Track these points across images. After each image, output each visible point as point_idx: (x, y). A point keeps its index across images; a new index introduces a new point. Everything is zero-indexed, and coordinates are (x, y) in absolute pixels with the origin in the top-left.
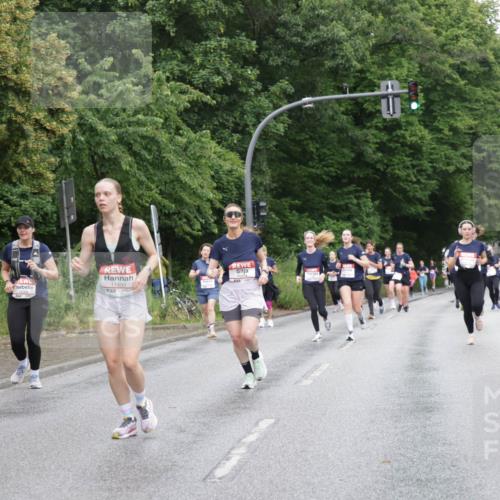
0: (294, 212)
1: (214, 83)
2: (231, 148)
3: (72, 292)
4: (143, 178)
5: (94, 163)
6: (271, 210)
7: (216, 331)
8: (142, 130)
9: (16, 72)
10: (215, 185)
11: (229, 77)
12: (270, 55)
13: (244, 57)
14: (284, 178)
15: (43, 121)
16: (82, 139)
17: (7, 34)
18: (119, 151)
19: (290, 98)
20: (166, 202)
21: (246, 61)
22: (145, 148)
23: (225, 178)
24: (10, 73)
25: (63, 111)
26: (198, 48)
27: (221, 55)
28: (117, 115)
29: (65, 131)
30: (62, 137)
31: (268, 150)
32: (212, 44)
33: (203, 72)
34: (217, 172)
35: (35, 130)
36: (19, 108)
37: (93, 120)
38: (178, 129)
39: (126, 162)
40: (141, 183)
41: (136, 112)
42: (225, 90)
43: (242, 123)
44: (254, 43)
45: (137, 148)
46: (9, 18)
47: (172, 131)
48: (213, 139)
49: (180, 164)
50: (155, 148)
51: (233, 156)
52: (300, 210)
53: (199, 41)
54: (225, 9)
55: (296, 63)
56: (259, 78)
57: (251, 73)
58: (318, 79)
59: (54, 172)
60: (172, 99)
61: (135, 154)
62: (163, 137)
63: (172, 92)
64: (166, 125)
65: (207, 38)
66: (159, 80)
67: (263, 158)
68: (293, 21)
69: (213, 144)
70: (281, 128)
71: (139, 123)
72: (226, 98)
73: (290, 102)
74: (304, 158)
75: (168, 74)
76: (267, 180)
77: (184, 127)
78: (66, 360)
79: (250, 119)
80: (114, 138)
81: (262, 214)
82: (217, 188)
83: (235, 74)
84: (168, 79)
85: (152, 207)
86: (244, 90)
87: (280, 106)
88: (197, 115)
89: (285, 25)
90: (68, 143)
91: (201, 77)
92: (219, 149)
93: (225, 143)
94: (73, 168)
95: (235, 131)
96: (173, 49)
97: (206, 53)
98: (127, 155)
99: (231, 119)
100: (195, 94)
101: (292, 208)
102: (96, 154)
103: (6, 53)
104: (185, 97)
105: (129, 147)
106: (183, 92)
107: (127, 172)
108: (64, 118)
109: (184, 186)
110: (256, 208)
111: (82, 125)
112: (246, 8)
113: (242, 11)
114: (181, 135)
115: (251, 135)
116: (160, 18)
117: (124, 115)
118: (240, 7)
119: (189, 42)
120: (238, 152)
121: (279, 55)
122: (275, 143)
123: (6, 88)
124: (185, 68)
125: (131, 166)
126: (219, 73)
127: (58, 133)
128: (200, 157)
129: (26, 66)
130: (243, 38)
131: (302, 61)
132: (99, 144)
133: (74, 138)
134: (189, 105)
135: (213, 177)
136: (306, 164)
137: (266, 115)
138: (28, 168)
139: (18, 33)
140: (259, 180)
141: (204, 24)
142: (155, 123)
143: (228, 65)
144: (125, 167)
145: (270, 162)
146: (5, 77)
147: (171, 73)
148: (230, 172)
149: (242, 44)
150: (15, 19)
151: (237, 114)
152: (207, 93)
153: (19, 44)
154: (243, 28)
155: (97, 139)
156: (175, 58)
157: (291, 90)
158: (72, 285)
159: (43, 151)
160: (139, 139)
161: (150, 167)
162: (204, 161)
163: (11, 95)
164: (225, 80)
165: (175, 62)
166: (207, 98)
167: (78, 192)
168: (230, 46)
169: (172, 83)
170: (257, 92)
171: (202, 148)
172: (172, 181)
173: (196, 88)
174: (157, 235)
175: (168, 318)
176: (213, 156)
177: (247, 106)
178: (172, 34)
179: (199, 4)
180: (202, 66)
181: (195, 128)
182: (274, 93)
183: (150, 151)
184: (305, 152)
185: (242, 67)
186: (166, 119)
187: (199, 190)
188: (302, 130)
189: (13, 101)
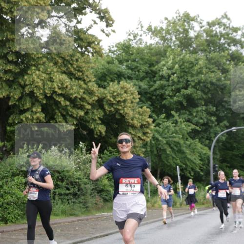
0: (228, 168)
1: (200, 122)
2: (206, 145)
3: (149, 196)
4: (174, 156)
5: (157, 151)
6: (220, 167)
7: (198, 211)
8: (175, 139)
9: (132, 120)
10: (200, 158)
11: (206, 120)
12: (220, 113)
13: (211, 113)
14: (224, 156)
15: (141, 136)
16: (153, 142)
17: (129, 107)
18: (166, 147)
19: (227, 128)
20: (182, 164)
21: (211, 114)
22: (175, 146)
23: (203, 156)
24: (130, 121)
25: (148, 133)
26: (195, 110)
27: (202, 113)
28: (166, 134)
29: (148, 140)
30: (147, 142)
31: (219, 146)
32: (199, 109)
33: (196, 119)
34: (200, 154)
35: (138, 140)
36: (132, 132)
37: (157, 136)
38: (187, 139)
39: (169, 151)
40: (173, 158)
41: (172, 133)
42: (204, 124)
43: (210, 137)
44: (215, 108)
45: (172, 145)
46: (130, 102)
47: (185, 140)
48: (199, 142)
49: (188, 151)
50: (179, 146)
51: (206, 148)
52: (229, 167)
53: (195, 108)
54: (205, 96)
55: (230, 115)
56: (216, 121)
57: (213, 119)
58: (238, 121)
59: (144, 154)
60: (185, 128)
61: (172, 148)
62: (182, 142)
63: (185, 126)
64: (183, 138)
65: (198, 106)
66: (181, 122)
67: (217, 149)
68: (229, 100)
69: (199, 144)
70: (224, 138)
71: (174, 137)
72: (204, 127)
73: (227, 129)
74: (232, 149)
75: (184, 120)
76: (218, 157)
77: (189, 138)
78: (149, 220)
79: (212, 135)
80: (165, 142)
81: (217, 169)
82: (200, 160)
83: (207, 119)
84: (184, 122)
85: (178, 167)
86: (211, 125)
87: (224, 131)
88: (194, 134)
89: (226, 102)
90: (148, 144)
91: (195, 120)
92: (201, 146)
93: (203, 144)
94: (150, 153)
95: (207, 139)
96: (186, 110)
97: (197, 112)
98: (169, 148)
99: (206, 135)
100: (193, 127)
101: (227, 167)
102: (158, 147)
103: (128, 114)
104: (190, 128)
105: (170, 145)
106: (189, 126)
107: (169, 154)
108: (148, 135)
109: (189, 160)
110: (214, 167)
111: (154, 138)
112: (212, 96)
113: (210, 97)
114: (188, 141)
115: (213, 141)
116: (181, 99)
117: (168, 134)
118: (210, 95)
119: (191, 108)
120: (208, 147)
121: (224, 112)
122: (221, 144)
123: (128, 126)
124: (190, 117)
125: (170, 152)
126: (201, 119)
127: (146, 141)
128: (195, 149)
129: (136, 118)
130: (211, 106)
131: (232, 114)
132: (159, 144)
133: (151, 142)
134: (191, 131)
135: (199, 156)
136: (232, 151)
137: (218, 134)
138: (135, 153)
139: (133, 107)
140: (215, 157)
141: (197, 102)
142: (179, 137)
143: (205, 116)
144: (168, 152)
145: (220, 150)
146: (128, 122)
147: (185, 119)
148: (205, 154)
149: (210, 109)
150: (132, 102)
151: (208, 133)
152: (198, 126)
153: (133, 110)
154: (211, 103)
155: (159, 142)
156: (186, 114)
157: (228, 124)
158: (149, 193)
159: (140, 147)
160: (173, 143)
161: (177, 153)
162: (195, 150)
163: (130, 128)
164: (204, 121)
165: (186, 115)
166: (198, 128)
167: (152, 161)
168: (206, 109)
169: (186, 123)
170: (216, 125)
171: (195, 146)
172: (184, 158)
173: (194, 124)
174: (179, 177)
175: (183, 206)
176: (199, 148)
177: (212, 130)
178: (185, 105)
179: (195, 95)
180: (196, 116)
181: (193, 138)
182: (222, 126)
183: (177, 147)
184: (232, 146)
185: (210, 116)
186: (183, 135)
187: (194, 161)
188: (231, 139)
189: (131, 130)
